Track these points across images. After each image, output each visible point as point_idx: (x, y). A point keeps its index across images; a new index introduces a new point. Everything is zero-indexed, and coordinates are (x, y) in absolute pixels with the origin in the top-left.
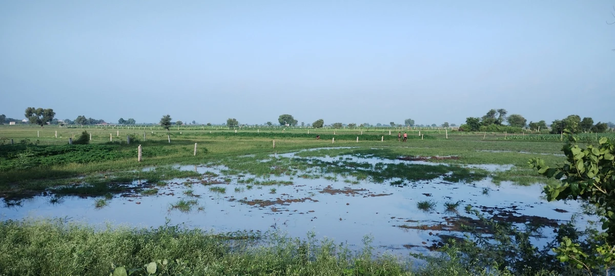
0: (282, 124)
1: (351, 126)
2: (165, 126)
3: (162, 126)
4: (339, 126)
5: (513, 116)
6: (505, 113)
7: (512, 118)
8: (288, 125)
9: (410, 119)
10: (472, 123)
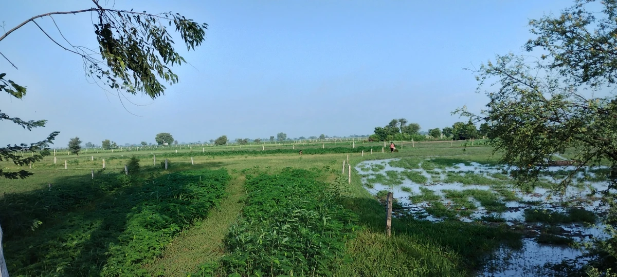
0: (160, 143)
1: (257, 141)
2: (74, 150)
3: (70, 150)
4: (245, 142)
5: (411, 125)
6: (405, 122)
7: (411, 127)
8: (167, 144)
9: (282, 133)
10: (381, 132)
